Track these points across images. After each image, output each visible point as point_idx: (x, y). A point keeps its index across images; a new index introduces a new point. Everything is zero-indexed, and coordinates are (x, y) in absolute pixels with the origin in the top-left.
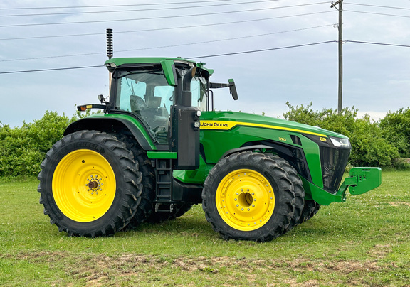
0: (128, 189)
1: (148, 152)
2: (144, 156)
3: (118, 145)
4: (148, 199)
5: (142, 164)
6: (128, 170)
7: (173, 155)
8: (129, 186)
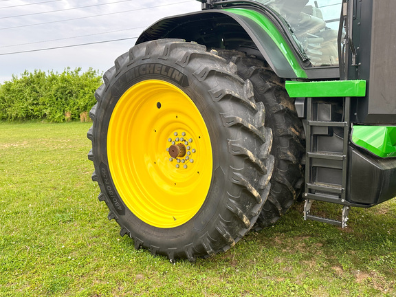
0: (239, 173)
1: (287, 83)
2: (281, 92)
3: (218, 67)
4: (287, 183)
5: (275, 110)
6: (239, 126)
7: (355, 87)
8: (241, 165)
